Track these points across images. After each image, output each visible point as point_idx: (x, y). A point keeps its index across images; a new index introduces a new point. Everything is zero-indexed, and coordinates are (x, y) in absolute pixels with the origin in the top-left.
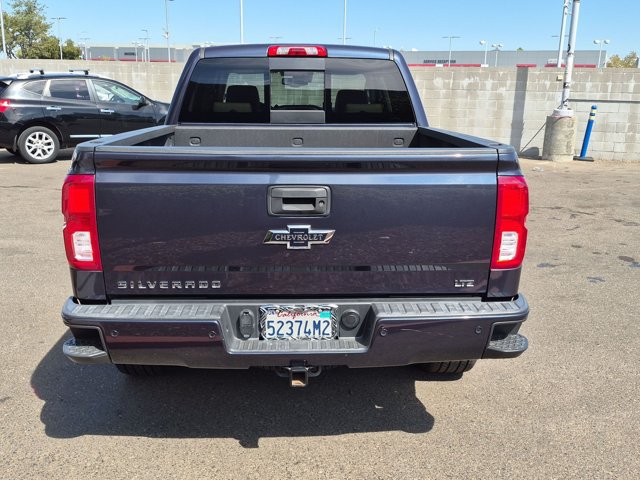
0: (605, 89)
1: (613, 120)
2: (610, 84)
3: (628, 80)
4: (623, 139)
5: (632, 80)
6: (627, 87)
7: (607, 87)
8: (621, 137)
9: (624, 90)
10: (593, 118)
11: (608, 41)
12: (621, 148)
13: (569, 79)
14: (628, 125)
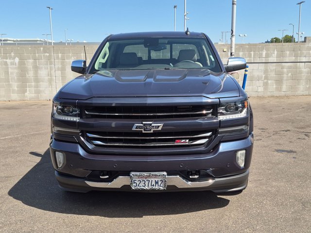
0: (250, 56)
1: (256, 74)
2: (252, 53)
3: (262, 50)
4: (262, 85)
5: (264, 50)
6: (262, 54)
7: (251, 54)
8: (261, 83)
9: (260, 56)
10: (247, 73)
11: (246, 35)
12: (261, 89)
13: (233, 51)
14: (264, 76)
